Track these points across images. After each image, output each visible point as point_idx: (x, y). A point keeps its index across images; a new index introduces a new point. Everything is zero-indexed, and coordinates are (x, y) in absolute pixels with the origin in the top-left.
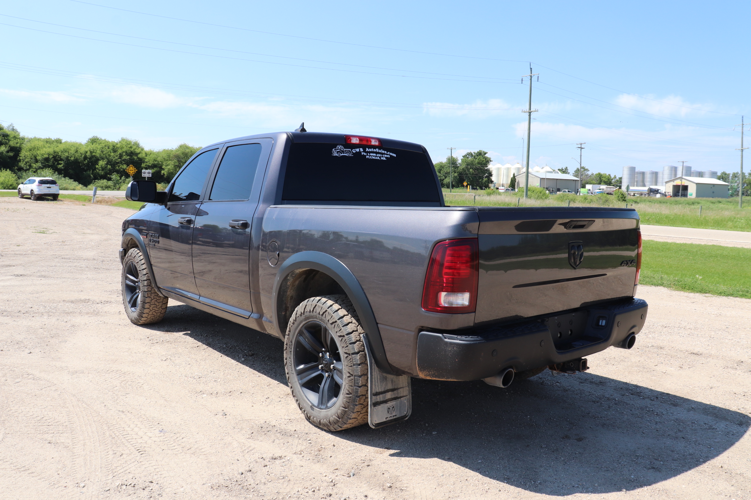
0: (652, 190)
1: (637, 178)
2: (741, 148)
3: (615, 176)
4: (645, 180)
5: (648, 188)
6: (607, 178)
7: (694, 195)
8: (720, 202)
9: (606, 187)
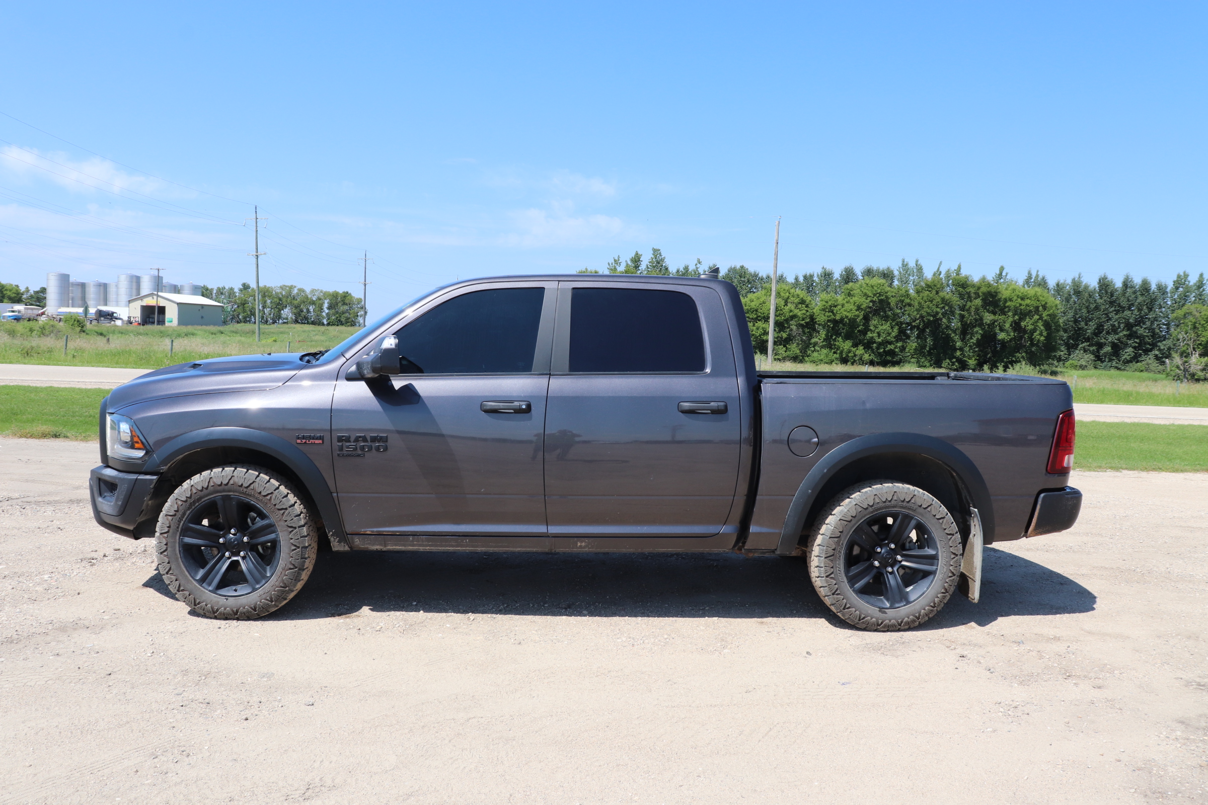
0: (102, 314)
1: (72, 293)
2: (255, 253)
3: (27, 288)
4: (87, 296)
5: (96, 309)
6: (14, 291)
7: (175, 322)
8: (222, 333)
9: (25, 308)
